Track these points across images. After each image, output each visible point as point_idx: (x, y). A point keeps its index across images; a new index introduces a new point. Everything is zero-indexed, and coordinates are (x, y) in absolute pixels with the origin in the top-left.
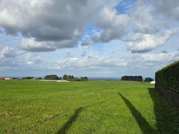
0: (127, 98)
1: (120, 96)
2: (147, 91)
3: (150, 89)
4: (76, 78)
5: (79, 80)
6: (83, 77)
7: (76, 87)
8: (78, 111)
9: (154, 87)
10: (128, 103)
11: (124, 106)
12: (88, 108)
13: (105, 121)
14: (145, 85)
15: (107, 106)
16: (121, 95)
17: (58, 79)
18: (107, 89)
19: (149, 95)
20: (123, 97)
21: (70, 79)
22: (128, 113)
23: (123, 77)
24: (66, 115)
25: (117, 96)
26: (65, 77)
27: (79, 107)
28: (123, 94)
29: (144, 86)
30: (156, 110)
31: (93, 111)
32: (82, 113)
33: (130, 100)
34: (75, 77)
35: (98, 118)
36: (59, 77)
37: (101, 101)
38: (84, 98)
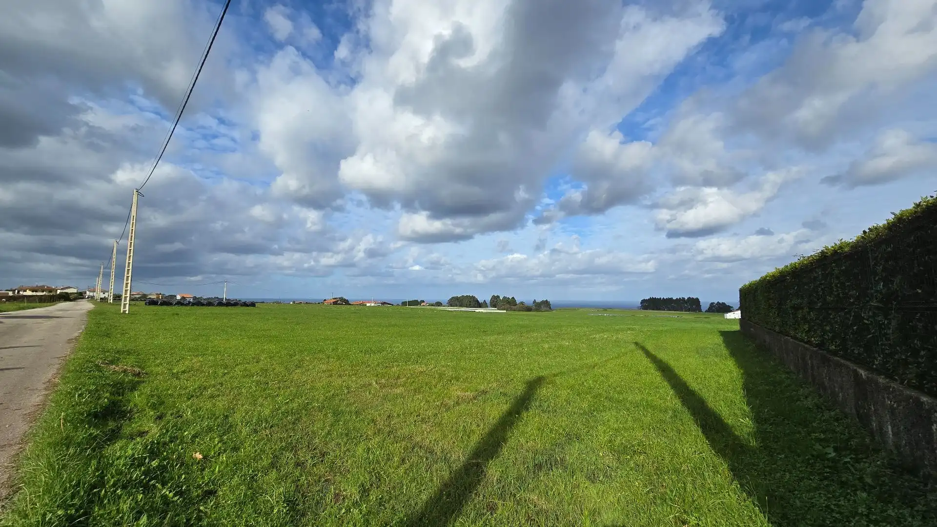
0: (661, 355)
1: (640, 352)
2: (719, 340)
3: (725, 334)
4: (522, 303)
5: (529, 309)
6: (539, 300)
7: (522, 327)
8: (534, 385)
9: (737, 327)
10: (665, 370)
11: (656, 377)
12: (558, 380)
13: (607, 415)
14: (709, 323)
15: (607, 377)
16: (643, 349)
17: (479, 305)
18: (603, 331)
19: (725, 352)
20: (648, 354)
21: (508, 306)
22: (669, 398)
23: (643, 301)
24: (505, 395)
25: (632, 351)
26: (495, 302)
27: (535, 375)
28: (650, 347)
29: (709, 326)
30: (750, 391)
31: (572, 388)
32: (544, 391)
33: (672, 363)
34: (518, 300)
35: (585, 405)
36: (481, 300)
37: (590, 361)
38: (546, 354)
